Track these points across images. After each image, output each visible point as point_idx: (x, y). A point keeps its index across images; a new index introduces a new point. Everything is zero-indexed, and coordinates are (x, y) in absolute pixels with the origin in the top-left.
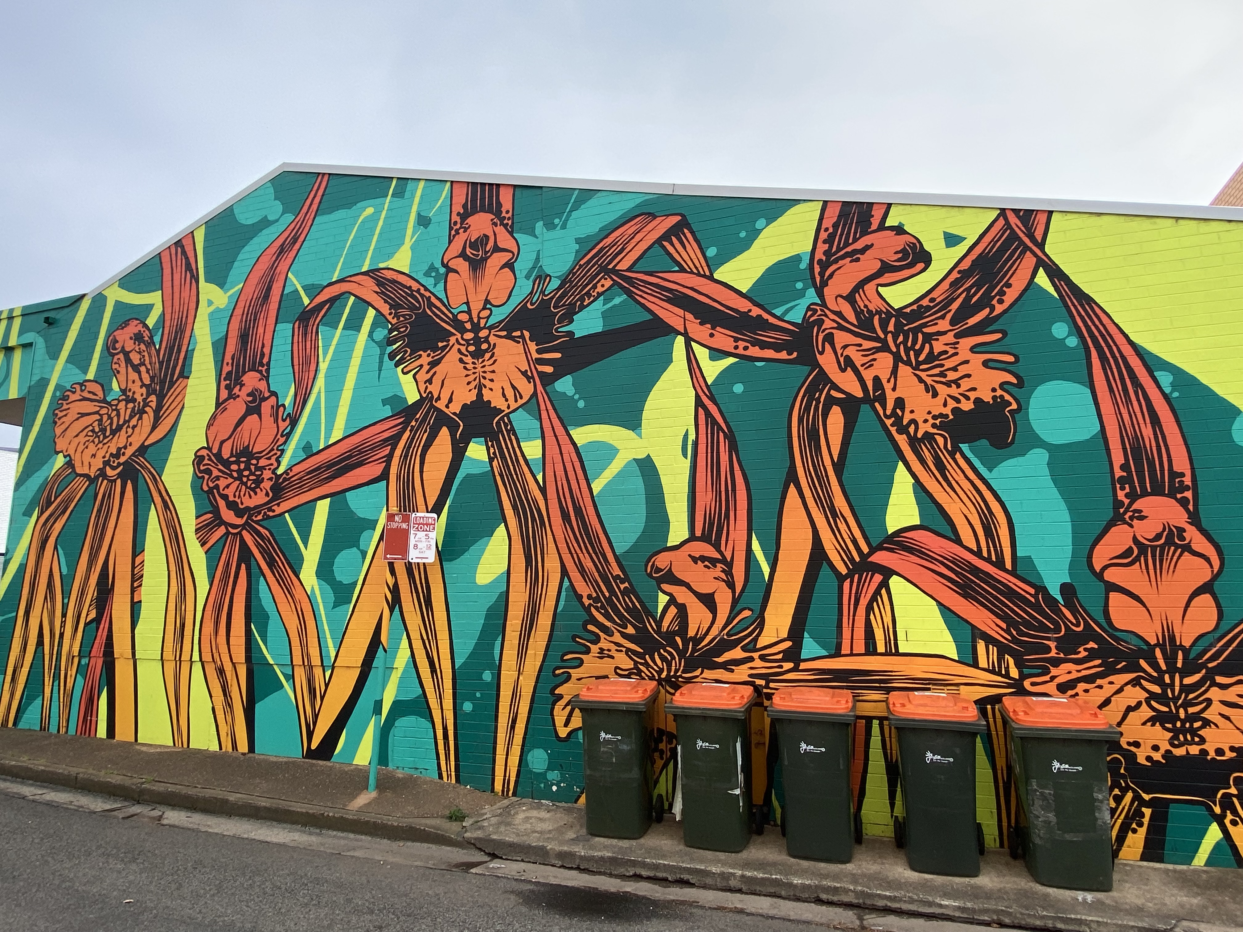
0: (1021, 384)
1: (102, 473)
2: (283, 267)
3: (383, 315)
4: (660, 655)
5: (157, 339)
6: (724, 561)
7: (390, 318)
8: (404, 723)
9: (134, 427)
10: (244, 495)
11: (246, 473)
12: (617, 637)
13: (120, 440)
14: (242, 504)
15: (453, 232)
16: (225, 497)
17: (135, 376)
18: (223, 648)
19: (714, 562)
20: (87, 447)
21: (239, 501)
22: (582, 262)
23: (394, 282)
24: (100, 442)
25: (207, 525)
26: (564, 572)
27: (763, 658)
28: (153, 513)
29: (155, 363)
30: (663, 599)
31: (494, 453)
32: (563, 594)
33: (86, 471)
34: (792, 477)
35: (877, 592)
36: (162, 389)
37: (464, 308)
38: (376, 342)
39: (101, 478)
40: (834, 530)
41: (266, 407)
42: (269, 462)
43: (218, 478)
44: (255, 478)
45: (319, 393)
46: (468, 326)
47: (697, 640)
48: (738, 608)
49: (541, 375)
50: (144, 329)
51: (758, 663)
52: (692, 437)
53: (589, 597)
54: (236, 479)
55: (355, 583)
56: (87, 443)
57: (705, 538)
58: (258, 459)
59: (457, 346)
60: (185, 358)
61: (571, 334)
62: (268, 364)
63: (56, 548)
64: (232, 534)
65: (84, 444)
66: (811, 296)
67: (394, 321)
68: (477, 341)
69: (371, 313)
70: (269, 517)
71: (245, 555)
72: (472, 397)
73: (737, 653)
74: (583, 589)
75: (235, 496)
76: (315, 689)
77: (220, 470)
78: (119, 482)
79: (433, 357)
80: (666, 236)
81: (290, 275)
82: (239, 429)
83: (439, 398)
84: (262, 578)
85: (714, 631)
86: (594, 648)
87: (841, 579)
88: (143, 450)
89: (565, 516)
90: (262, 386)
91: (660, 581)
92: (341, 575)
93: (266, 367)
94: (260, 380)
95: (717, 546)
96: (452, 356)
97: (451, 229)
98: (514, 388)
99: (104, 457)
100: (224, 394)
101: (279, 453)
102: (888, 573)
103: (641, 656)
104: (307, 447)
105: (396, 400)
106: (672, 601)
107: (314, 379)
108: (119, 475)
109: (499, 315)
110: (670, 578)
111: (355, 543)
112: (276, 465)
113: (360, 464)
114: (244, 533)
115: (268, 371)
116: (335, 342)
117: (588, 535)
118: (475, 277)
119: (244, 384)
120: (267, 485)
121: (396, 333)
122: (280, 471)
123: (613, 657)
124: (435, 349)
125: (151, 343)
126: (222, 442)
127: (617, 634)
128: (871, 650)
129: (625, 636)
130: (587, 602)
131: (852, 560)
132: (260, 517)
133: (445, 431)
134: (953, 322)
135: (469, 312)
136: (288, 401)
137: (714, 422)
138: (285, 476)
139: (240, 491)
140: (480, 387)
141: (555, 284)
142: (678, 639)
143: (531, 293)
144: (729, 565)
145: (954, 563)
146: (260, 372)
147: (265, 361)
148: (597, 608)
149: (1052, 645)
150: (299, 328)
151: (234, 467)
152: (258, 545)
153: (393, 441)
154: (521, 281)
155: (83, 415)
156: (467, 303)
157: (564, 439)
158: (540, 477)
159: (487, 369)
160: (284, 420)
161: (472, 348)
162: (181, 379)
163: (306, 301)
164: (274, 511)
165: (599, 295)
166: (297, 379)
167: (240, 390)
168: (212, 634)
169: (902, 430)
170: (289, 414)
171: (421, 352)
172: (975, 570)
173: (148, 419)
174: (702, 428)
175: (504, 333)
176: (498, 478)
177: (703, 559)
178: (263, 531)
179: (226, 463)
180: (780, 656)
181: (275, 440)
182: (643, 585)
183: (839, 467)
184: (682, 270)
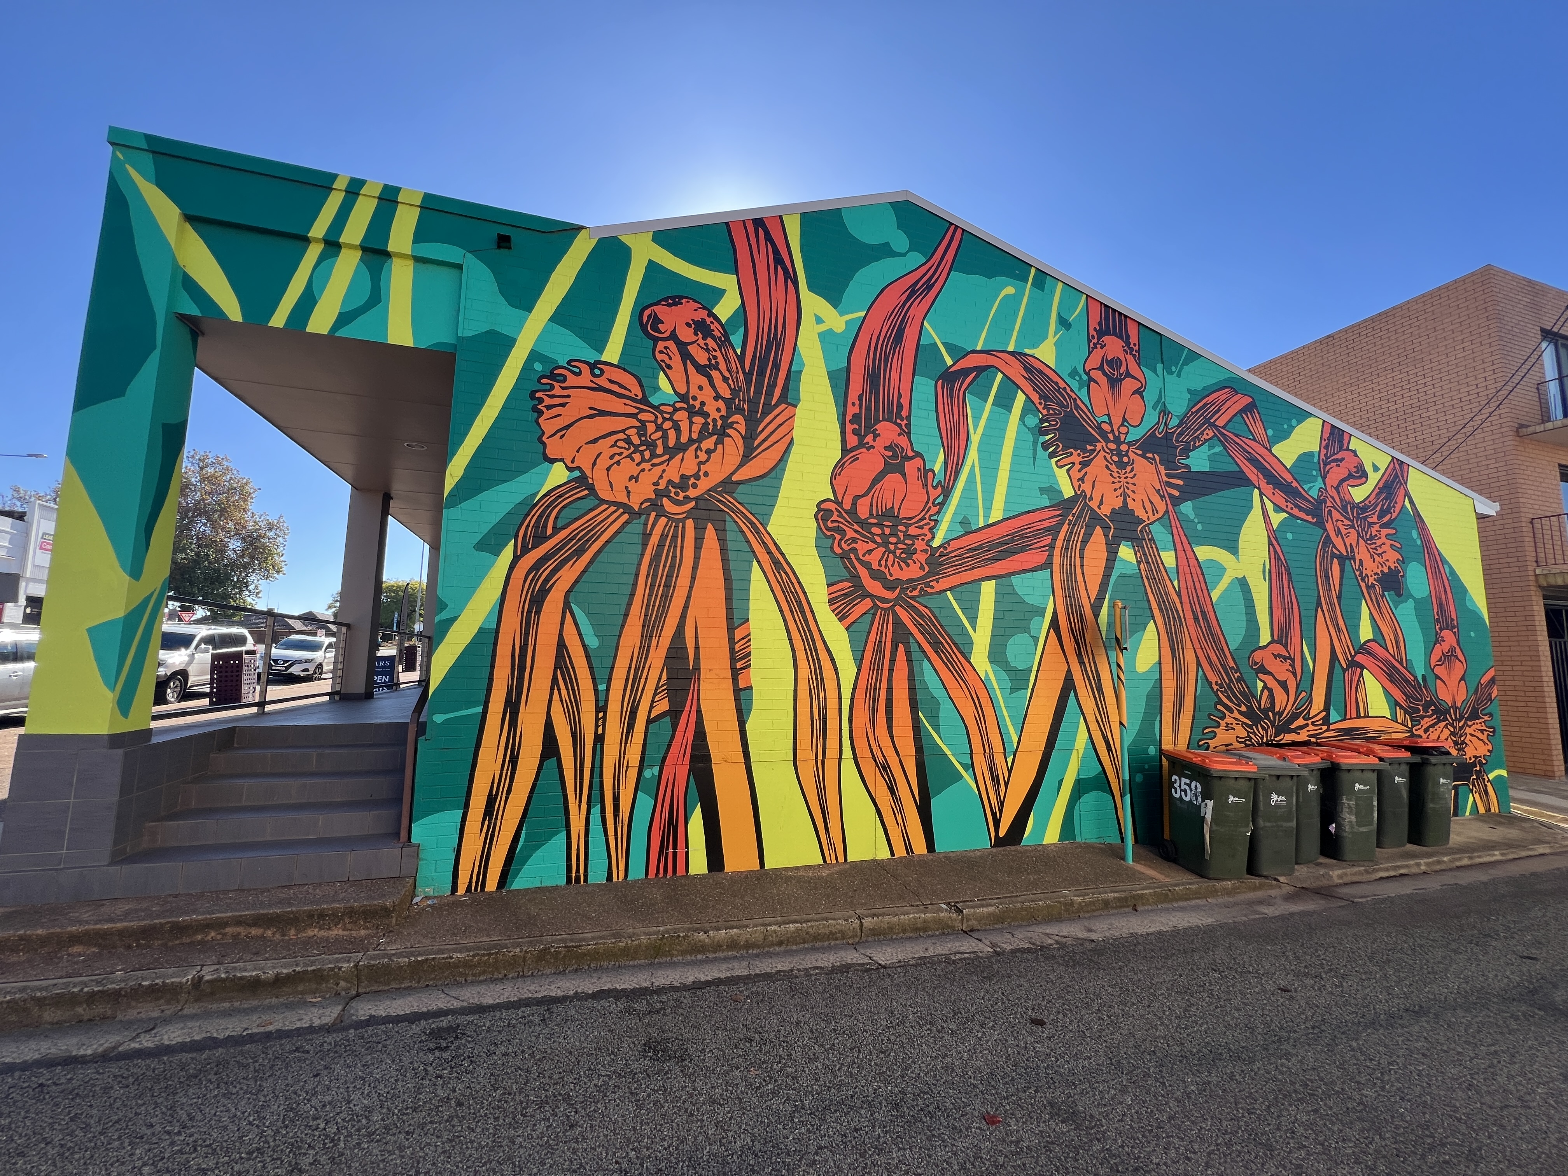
0: (1403, 562)
1: (655, 505)
2: (916, 311)
3: (1033, 402)
4: (1262, 726)
5: (736, 339)
6: (1290, 658)
7: (1040, 407)
8: (1089, 798)
9: (709, 452)
10: (893, 566)
11: (893, 540)
12: (1236, 714)
13: (688, 463)
14: (891, 575)
15: (1092, 345)
16: (867, 565)
17: (704, 381)
18: (886, 742)
19: (1285, 658)
20: (618, 463)
21: (886, 571)
22: (1193, 410)
23: (1041, 372)
24: (643, 460)
25: (846, 595)
26: (1199, 664)
27: (1313, 724)
28: (756, 573)
29: (737, 372)
30: (1260, 685)
31: (1141, 557)
32: (1199, 681)
33: (622, 498)
34: (1319, 604)
35: (1359, 680)
36: (753, 411)
37: (1106, 419)
38: (1028, 428)
39: (653, 514)
40: (1339, 639)
41: (910, 467)
42: (919, 532)
43: (854, 540)
44: (905, 547)
45: (973, 466)
46: (1111, 436)
47: (1280, 714)
48: (1299, 691)
49: (1171, 496)
50: (711, 319)
51: (1311, 727)
52: (1268, 567)
53: (1216, 683)
54: (879, 545)
55: (1030, 670)
56: (617, 458)
57: (1279, 642)
58: (907, 526)
59: (1102, 453)
60: (788, 378)
61: (1188, 467)
62: (909, 417)
63: (567, 605)
64: (882, 609)
65: (611, 457)
66: (1319, 483)
67: (1045, 412)
68: (1120, 454)
69: (1020, 398)
70: (926, 592)
71: (901, 635)
72: (1118, 503)
73: (1300, 722)
74: (1213, 678)
75: (880, 566)
76: (998, 777)
77: (856, 531)
78: (690, 523)
79: (1083, 458)
80: (1243, 411)
81: (925, 323)
82: (878, 486)
83: (1091, 499)
84: (926, 662)
85: (1289, 707)
86: (1223, 723)
87: (1344, 670)
88: (728, 485)
89: (1196, 619)
90: (903, 441)
91: (1258, 671)
92: (1016, 660)
93: (905, 422)
94: (899, 435)
95: (1286, 647)
96: (1099, 462)
97: (1089, 341)
98: (1151, 502)
99: (656, 484)
100: (852, 441)
101: (932, 523)
102: (1362, 667)
103: (1250, 727)
104: (965, 522)
105: (1052, 490)
106: (1265, 687)
107: (966, 449)
108: (689, 514)
109: (1135, 434)
110: (1262, 669)
111: (1026, 629)
112: (929, 536)
113: (1023, 549)
114: (897, 608)
115: (908, 425)
116: (985, 415)
117: (1212, 634)
118: (1113, 393)
119: (879, 435)
120: (921, 557)
121: (1046, 424)
122: (936, 543)
123: (1234, 729)
124: (1084, 450)
125: (725, 342)
126: (856, 498)
127: (1235, 711)
128: (1358, 716)
129: (1240, 712)
130: (1215, 687)
131: (1348, 659)
132: (916, 593)
133: (1098, 530)
134: (1379, 518)
135: (1110, 424)
136: (938, 467)
137: (1279, 559)
138: (942, 549)
139: (886, 561)
140: (1125, 496)
141: (1174, 422)
142: (1270, 713)
143: (1158, 423)
144: (1293, 660)
145: (1386, 662)
146: (899, 425)
147: (904, 413)
148: (1221, 692)
149: (1421, 708)
150: (943, 388)
151: (876, 530)
152: (917, 624)
153: (1054, 531)
154: (1149, 409)
155: (602, 413)
156: (1108, 415)
157: (1190, 555)
158: (1176, 583)
159: (1129, 480)
160: (935, 488)
161: (1115, 458)
162: (783, 406)
163: (949, 362)
164: (932, 587)
165: (1206, 441)
166: (946, 445)
167: (874, 440)
168: (868, 725)
169: (1363, 580)
170: (940, 482)
171: (1072, 450)
172: (1394, 667)
173: (733, 446)
174: (1273, 560)
175: (1140, 452)
176: (1145, 580)
177: (1280, 656)
178: (921, 608)
179: (863, 524)
180: (1320, 722)
181: (925, 508)
182: (1249, 674)
183: (1339, 598)
184: (1254, 440)
